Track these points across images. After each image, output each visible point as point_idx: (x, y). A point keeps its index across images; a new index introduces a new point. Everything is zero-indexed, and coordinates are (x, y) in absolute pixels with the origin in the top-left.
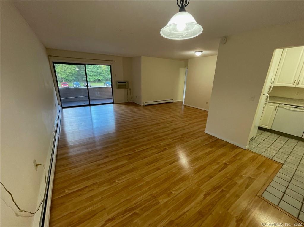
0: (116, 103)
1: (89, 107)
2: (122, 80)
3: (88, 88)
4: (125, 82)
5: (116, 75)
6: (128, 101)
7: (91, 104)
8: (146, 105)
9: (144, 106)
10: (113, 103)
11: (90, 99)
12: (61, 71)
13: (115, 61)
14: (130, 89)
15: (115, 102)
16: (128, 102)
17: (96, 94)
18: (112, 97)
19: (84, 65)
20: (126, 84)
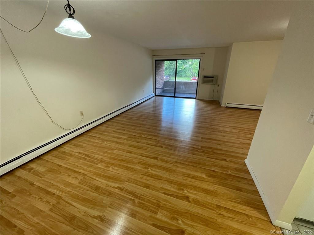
0: (199, 99)
1: (173, 98)
2: (210, 74)
3: (175, 82)
4: (213, 77)
5: (203, 69)
6: (213, 98)
7: (176, 96)
8: (227, 107)
9: (225, 107)
10: (195, 98)
11: (176, 92)
12: (195, 67)
13: (204, 54)
14: (218, 86)
15: (197, 98)
16: (213, 100)
17: (181, 88)
18: (196, 93)
19: (176, 60)
20: (213, 79)
